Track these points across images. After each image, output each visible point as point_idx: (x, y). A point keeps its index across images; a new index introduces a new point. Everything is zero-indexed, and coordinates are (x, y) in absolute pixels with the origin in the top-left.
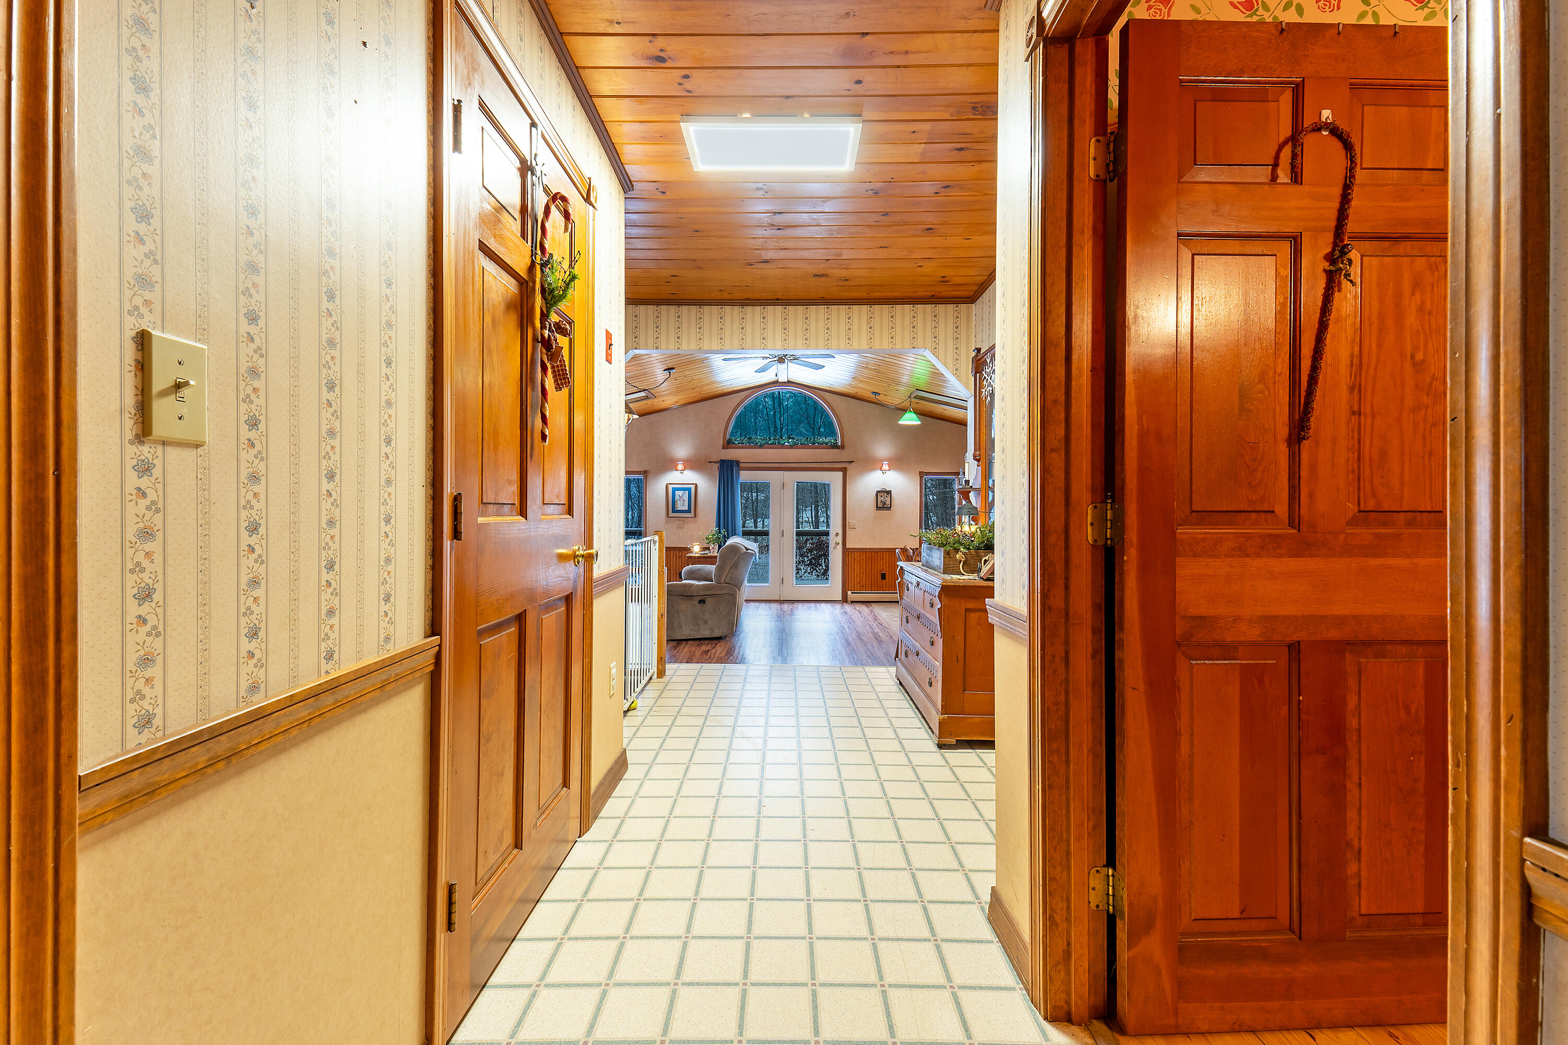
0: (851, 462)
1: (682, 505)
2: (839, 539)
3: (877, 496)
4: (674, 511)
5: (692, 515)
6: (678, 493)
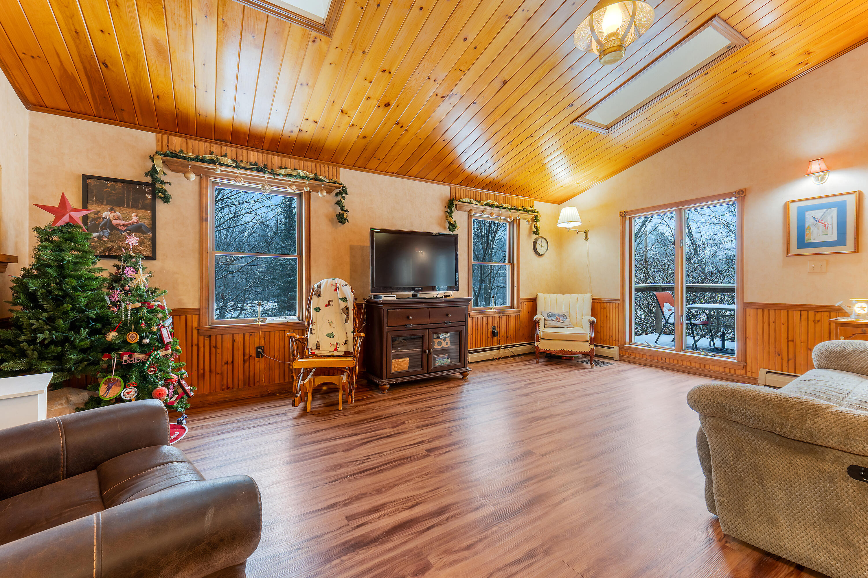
4: (802, 243)
5: (848, 247)
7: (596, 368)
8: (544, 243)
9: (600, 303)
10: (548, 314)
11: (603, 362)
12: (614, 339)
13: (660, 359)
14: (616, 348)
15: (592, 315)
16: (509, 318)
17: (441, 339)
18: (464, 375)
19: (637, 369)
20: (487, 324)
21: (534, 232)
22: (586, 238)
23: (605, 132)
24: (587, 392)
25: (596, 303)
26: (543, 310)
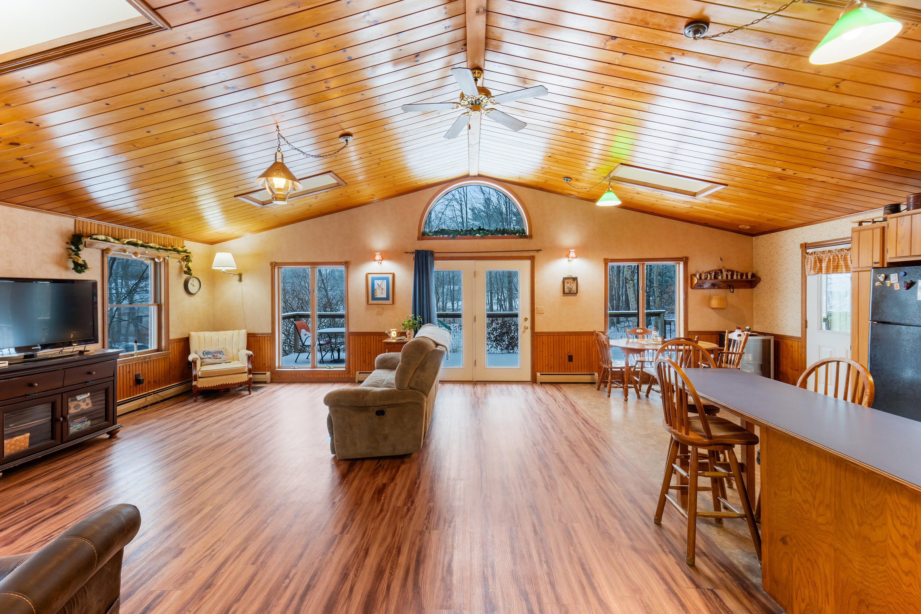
0: (538, 251)
1: (381, 293)
2: (528, 324)
3: (563, 282)
4: (374, 298)
5: (390, 302)
6: (376, 282)
7: (253, 393)
8: (196, 283)
9: (254, 337)
10: (203, 352)
11: (258, 387)
12: (267, 366)
13: (301, 376)
14: (268, 374)
15: (248, 348)
16: (156, 362)
17: (80, 400)
18: (113, 435)
19: (284, 388)
20: (129, 372)
21: (185, 272)
22: (240, 280)
23: (261, 206)
24: (252, 415)
25: (250, 338)
26: (198, 349)
